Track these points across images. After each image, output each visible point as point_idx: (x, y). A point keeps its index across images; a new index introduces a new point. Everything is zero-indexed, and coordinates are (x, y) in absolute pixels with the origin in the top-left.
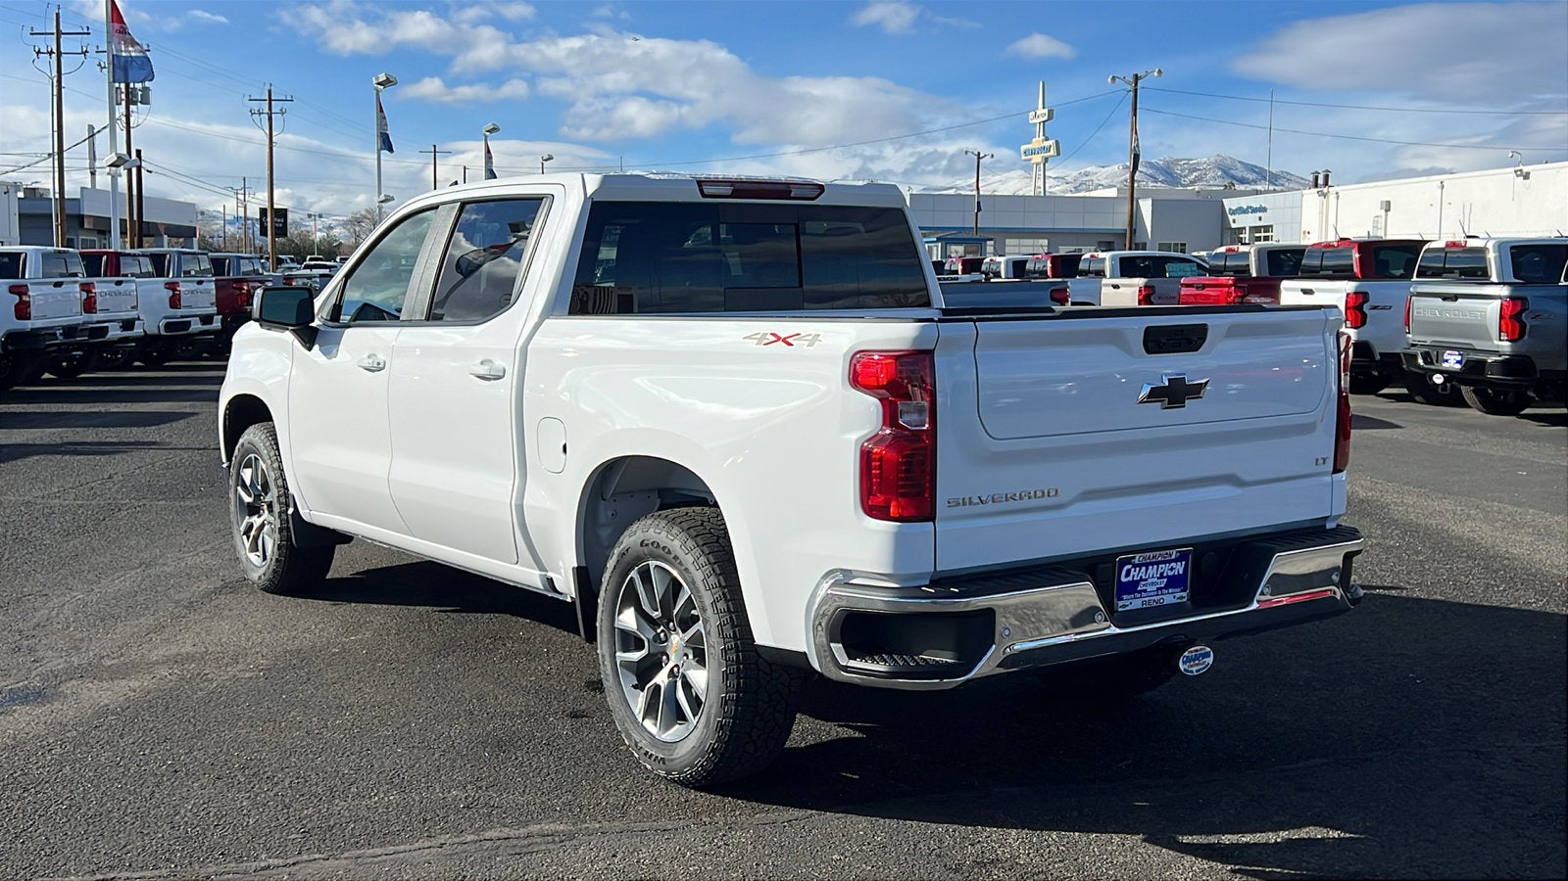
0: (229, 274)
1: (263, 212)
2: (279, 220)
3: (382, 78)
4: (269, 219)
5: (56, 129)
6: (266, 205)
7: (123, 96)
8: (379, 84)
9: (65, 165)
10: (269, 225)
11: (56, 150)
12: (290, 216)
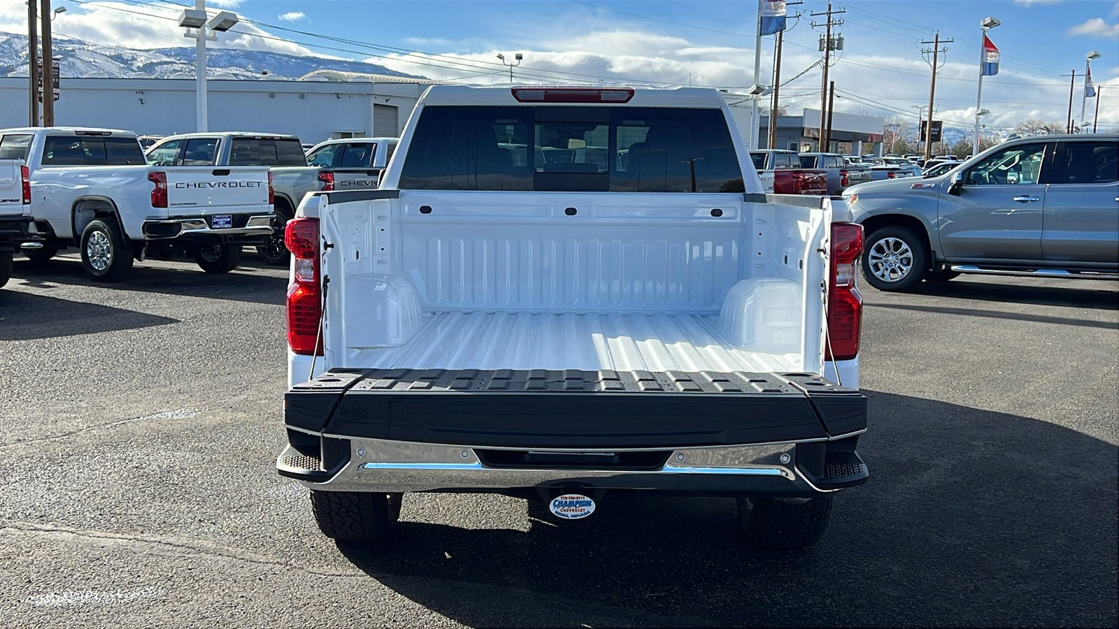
0: (816, 167)
1: (924, 123)
2: (935, 130)
3: (988, 21)
4: (927, 129)
5: (775, 70)
6: (927, 119)
7: (825, 45)
8: (985, 25)
9: (779, 94)
10: (927, 133)
11: (774, 84)
12: (943, 126)
